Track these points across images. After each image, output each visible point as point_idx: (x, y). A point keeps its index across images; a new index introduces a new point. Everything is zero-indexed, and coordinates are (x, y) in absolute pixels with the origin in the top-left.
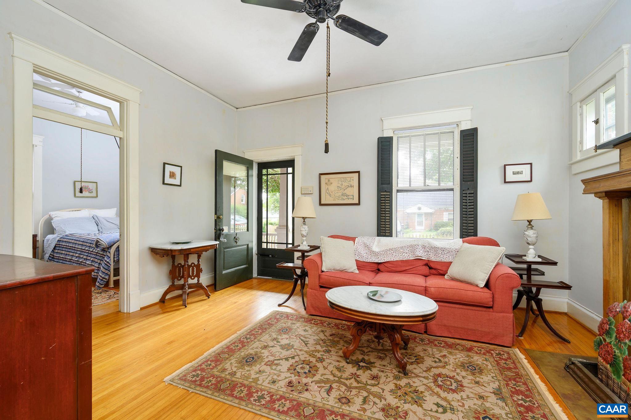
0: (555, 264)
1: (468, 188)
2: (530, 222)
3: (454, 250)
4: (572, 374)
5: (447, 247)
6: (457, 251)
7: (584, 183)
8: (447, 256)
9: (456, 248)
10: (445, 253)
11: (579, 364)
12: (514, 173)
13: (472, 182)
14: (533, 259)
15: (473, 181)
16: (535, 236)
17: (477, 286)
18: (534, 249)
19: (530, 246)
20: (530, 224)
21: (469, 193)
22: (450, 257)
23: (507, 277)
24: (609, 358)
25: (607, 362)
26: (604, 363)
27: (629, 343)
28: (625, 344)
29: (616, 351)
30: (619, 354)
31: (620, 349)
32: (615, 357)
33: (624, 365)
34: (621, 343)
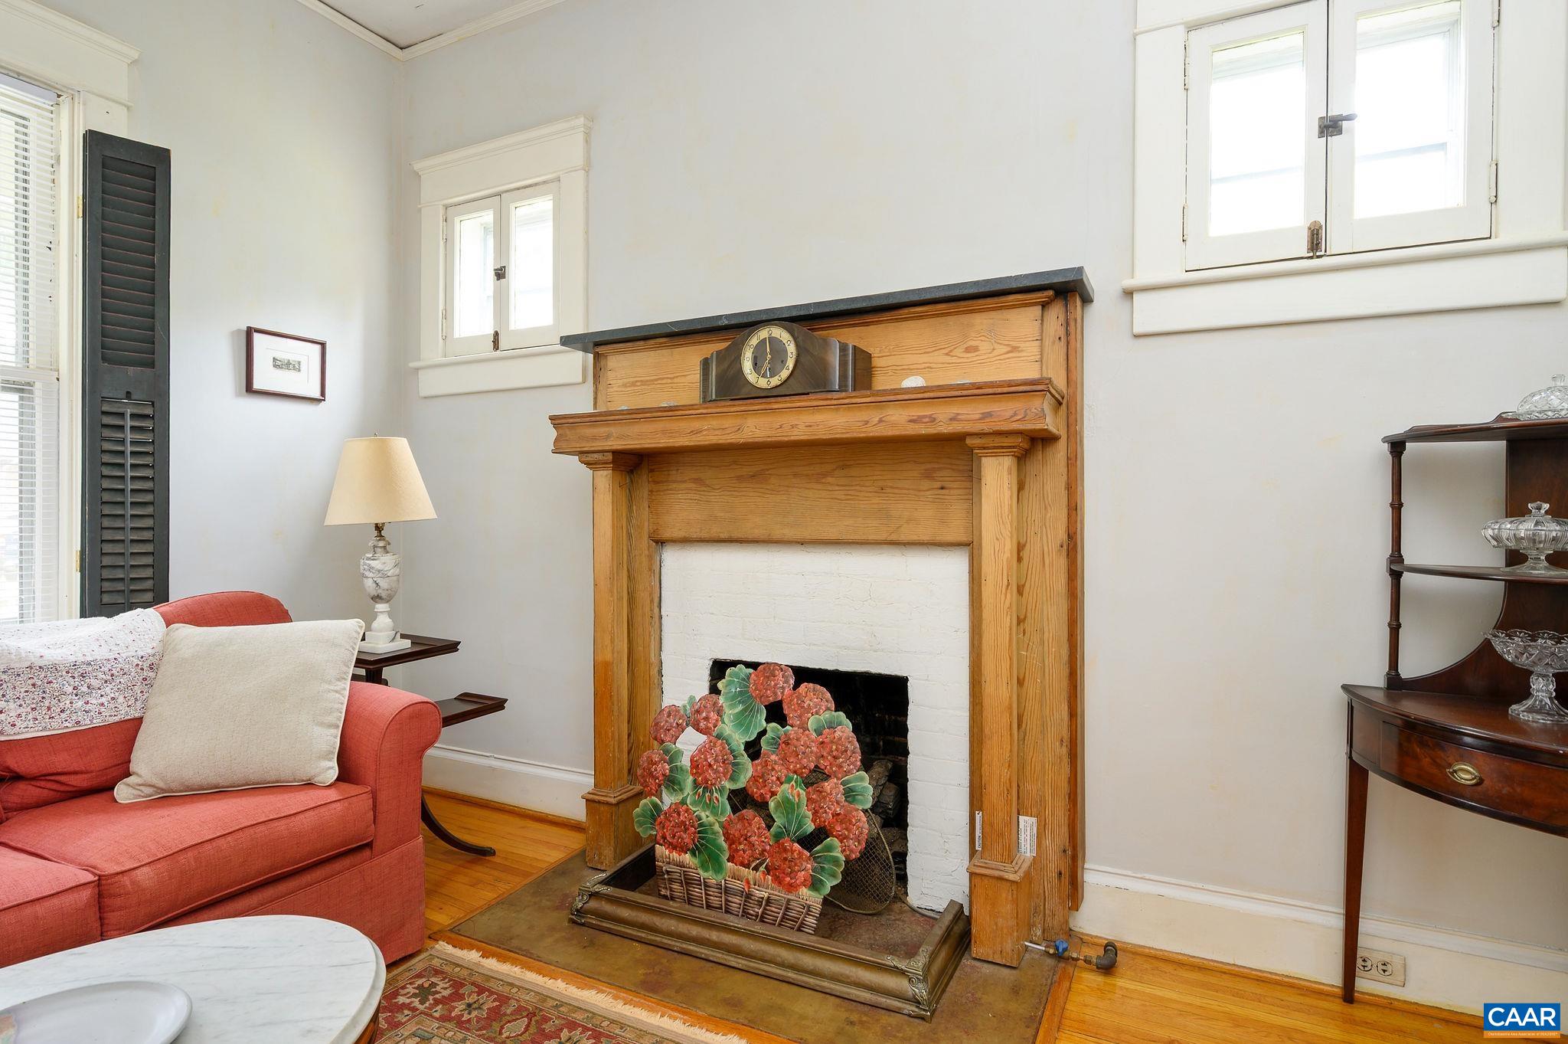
0: (452, 647)
1: (128, 393)
2: (379, 528)
3: (136, 661)
4: (599, 923)
5: (101, 653)
6: (146, 665)
7: (556, 426)
8: (103, 700)
9: (142, 654)
10: (95, 683)
11: (604, 889)
12: (278, 364)
13: (148, 370)
14: (391, 644)
15: (152, 365)
16: (397, 571)
17: (309, 785)
18: (390, 614)
19: (378, 606)
20: (380, 536)
21: (133, 416)
22: (121, 699)
23: (411, 717)
24: (687, 838)
25: (683, 849)
26: (675, 855)
27: (729, 785)
28: (721, 790)
29: (703, 815)
30: (711, 819)
31: (711, 806)
32: (702, 829)
33: (728, 837)
34: (712, 793)
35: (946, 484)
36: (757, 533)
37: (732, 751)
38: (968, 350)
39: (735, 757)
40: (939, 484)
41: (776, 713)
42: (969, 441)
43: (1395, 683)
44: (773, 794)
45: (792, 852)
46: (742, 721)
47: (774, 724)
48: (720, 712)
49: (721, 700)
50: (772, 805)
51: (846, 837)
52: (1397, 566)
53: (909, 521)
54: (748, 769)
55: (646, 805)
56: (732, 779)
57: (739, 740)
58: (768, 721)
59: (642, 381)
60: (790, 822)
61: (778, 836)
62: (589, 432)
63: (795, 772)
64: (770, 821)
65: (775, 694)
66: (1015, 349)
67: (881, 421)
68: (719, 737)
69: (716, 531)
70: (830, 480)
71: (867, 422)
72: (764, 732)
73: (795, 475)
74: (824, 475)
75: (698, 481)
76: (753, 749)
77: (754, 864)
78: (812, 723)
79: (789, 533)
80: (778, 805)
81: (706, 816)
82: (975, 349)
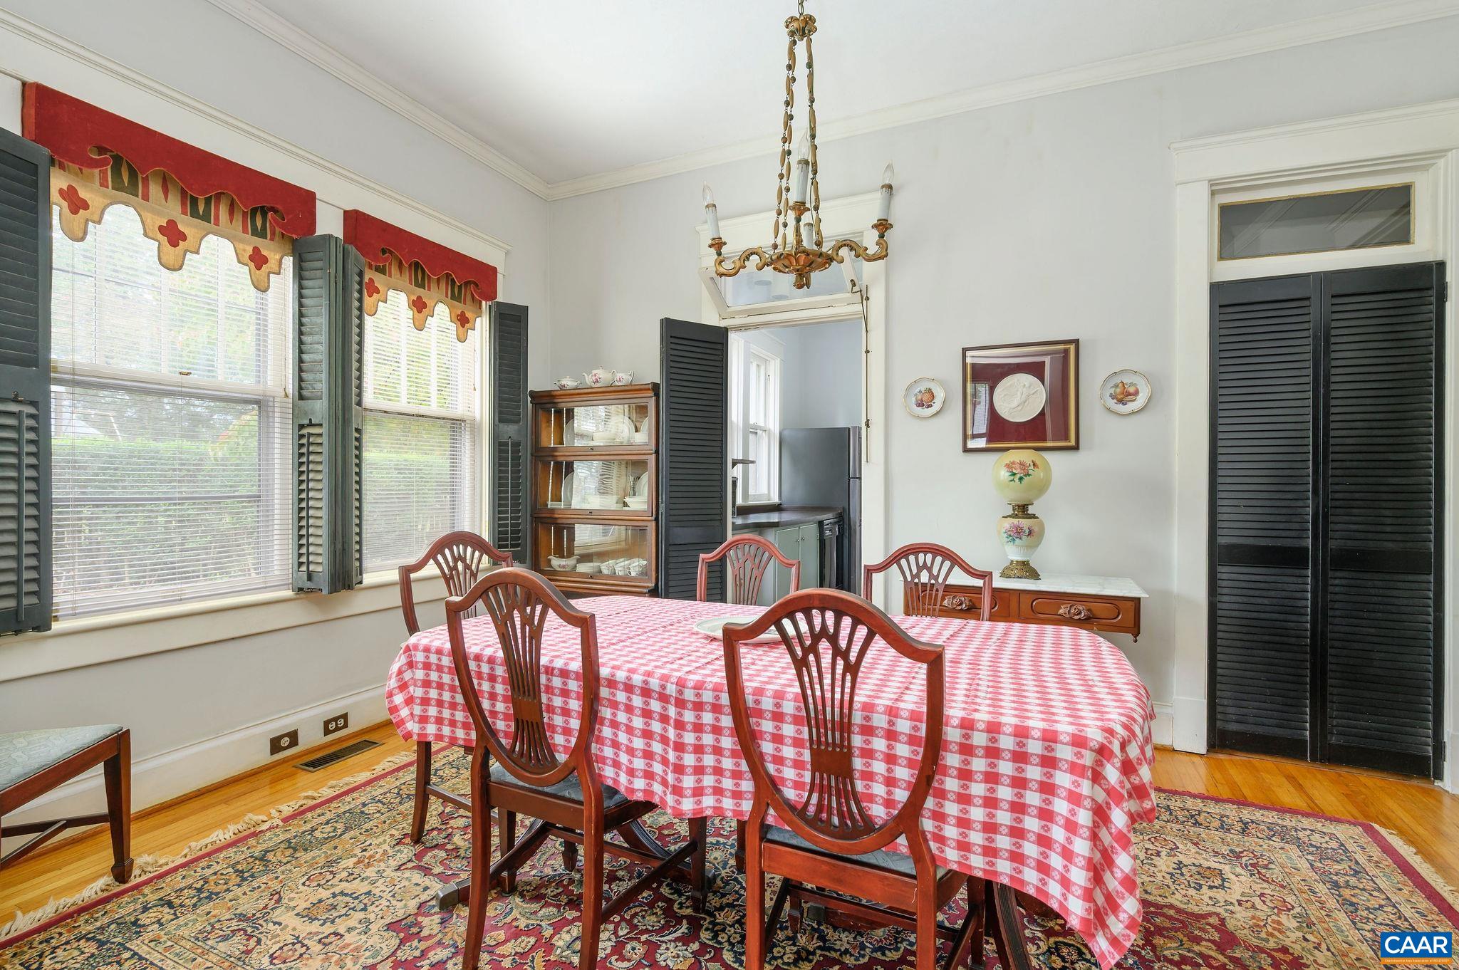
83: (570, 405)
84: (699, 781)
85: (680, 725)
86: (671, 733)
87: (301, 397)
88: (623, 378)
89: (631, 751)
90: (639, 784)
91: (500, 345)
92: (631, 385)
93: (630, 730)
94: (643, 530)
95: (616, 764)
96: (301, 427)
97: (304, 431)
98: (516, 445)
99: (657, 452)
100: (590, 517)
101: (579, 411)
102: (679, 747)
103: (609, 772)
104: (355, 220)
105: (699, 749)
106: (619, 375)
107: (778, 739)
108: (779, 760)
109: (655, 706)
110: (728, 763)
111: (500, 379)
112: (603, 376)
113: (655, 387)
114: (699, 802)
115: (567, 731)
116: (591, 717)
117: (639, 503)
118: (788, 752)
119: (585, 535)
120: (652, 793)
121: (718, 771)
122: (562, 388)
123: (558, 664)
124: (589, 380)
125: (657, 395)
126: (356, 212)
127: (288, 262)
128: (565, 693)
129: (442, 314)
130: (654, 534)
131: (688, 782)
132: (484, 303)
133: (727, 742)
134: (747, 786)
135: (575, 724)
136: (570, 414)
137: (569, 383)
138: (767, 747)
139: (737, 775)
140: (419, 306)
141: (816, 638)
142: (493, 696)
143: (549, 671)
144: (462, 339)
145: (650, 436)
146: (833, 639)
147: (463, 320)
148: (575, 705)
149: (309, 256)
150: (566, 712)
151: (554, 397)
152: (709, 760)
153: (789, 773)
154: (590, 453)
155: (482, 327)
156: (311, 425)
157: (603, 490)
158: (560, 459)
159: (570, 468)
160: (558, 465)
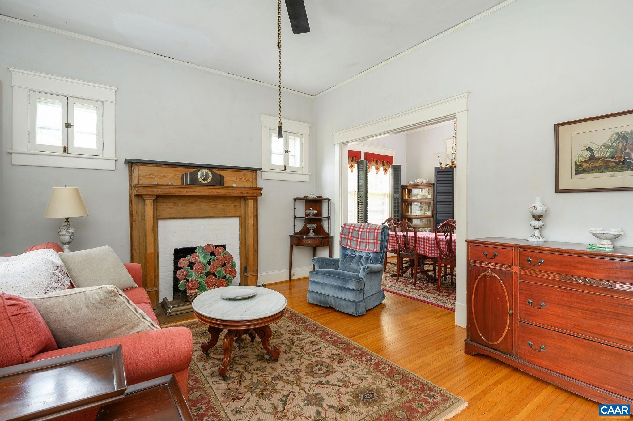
2: (66, 219)
19: (65, 246)
20: (67, 221)
24: (196, 286)
25: (195, 289)
26: (193, 291)
27: (204, 272)
28: (203, 273)
29: (199, 280)
30: (201, 280)
31: (201, 277)
32: (200, 283)
33: (206, 283)
34: (200, 274)
35: (237, 205)
36: (192, 216)
37: (204, 264)
38: (240, 179)
39: (205, 266)
40: (235, 205)
41: (213, 254)
42: (248, 197)
43: (295, 233)
44: (216, 270)
45: (222, 280)
46: (205, 258)
47: (213, 257)
48: (198, 257)
49: (198, 254)
50: (216, 273)
51: (233, 274)
52: (295, 217)
53: (229, 212)
54: (209, 267)
55: (182, 283)
56: (205, 270)
57: (205, 262)
58: (211, 256)
59: (153, 175)
60: (221, 275)
61: (219, 278)
62: (150, 189)
63: (220, 265)
64: (216, 276)
65: (211, 250)
66: (248, 180)
67: (233, 193)
68: (199, 262)
69: (179, 216)
70: (211, 203)
71: (230, 193)
72: (211, 258)
73: (203, 202)
74: (210, 202)
75: (174, 203)
76: (209, 263)
77: (214, 286)
78: (221, 255)
79: (201, 216)
80: (217, 272)
81: (200, 280)
82: (241, 179)
83: (411, 188)
84: (432, 251)
85: (429, 243)
86: (428, 245)
87: (359, 192)
88: (425, 181)
89: (422, 248)
90: (423, 252)
91: (394, 175)
92: (427, 183)
93: (422, 244)
94: (430, 220)
95: (420, 250)
96: (359, 197)
97: (359, 198)
98: (398, 199)
99: (434, 200)
100: (417, 217)
101: (413, 190)
102: (429, 247)
103: (418, 251)
104: (366, 154)
105: (432, 247)
106: (424, 181)
107: (443, 245)
108: (443, 248)
109: (425, 241)
110: (436, 249)
111: (394, 183)
112: (420, 181)
113: (433, 184)
114: (432, 255)
115: (412, 245)
116: (416, 243)
117: (429, 213)
118: (444, 246)
119: (415, 222)
120: (425, 254)
121: (434, 250)
122: (409, 184)
123: (411, 236)
124: (416, 182)
125: (434, 186)
126: (367, 153)
127: (356, 165)
128: (412, 240)
129: (382, 169)
130: (433, 221)
131: (430, 252)
132: (390, 165)
133: (436, 246)
134: (438, 252)
135: (413, 244)
136: (411, 191)
137: (411, 183)
138: (441, 246)
139: (437, 250)
140: (377, 169)
141: (446, 230)
142: (401, 241)
143: (409, 237)
144: (385, 174)
145: (432, 196)
146: (449, 229)
147: (386, 170)
148: (413, 241)
149: (360, 164)
150: (412, 243)
151: (407, 187)
152: (433, 248)
153: (444, 249)
154: (417, 201)
155: (390, 170)
156: (360, 197)
157: (421, 210)
158: (409, 202)
159: (411, 204)
160: (408, 204)
